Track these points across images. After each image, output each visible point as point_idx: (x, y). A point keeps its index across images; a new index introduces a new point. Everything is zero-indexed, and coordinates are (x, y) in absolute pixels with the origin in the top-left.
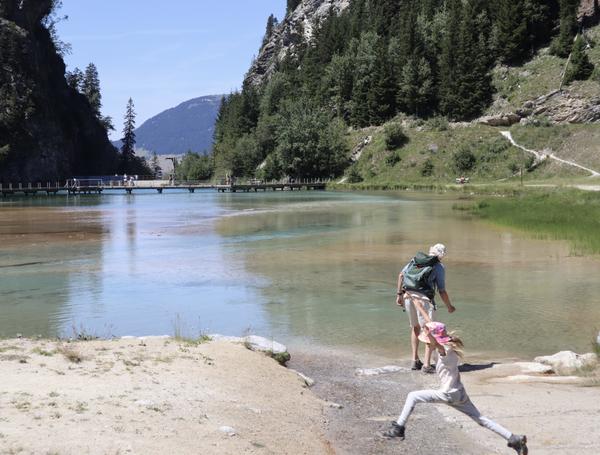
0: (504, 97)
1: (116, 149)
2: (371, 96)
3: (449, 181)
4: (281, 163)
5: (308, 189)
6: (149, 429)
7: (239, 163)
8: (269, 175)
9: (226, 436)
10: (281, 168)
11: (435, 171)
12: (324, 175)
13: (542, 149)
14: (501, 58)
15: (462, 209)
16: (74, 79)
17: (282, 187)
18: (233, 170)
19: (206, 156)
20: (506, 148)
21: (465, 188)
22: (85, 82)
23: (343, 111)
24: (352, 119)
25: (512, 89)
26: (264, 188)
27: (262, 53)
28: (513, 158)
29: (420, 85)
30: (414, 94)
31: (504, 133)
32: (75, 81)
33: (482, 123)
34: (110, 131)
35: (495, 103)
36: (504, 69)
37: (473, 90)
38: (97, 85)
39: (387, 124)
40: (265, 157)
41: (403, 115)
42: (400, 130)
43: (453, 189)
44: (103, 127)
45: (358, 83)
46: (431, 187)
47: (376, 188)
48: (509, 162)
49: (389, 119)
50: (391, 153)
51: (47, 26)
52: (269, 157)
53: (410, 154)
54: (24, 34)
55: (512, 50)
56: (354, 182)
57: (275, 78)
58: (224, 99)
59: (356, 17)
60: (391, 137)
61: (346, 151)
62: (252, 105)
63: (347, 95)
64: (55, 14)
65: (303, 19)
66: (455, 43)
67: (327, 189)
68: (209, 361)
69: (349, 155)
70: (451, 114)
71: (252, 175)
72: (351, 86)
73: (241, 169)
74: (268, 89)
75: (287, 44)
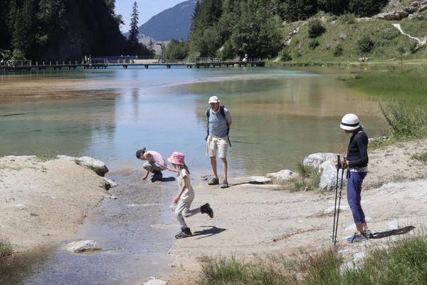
1: (124, 38)
3: (354, 60)
4: (234, 47)
5: (252, 66)
7: (205, 47)
8: (226, 56)
9: (17, 210)
10: (234, 50)
11: (344, 53)
12: (264, 56)
13: (423, 36)
15: (344, 80)
17: (233, 64)
18: (201, 52)
19: (183, 43)
20: (397, 36)
21: (362, 65)
23: (279, 10)
24: (285, 16)
26: (219, 64)
28: (402, 42)
31: (395, 25)
33: (380, 18)
34: (121, 25)
35: (390, 3)
39: (310, 19)
40: (223, 42)
41: (322, 12)
42: (319, 23)
43: (354, 66)
44: (116, 22)
46: (339, 65)
48: (398, 46)
49: (312, 16)
50: (313, 40)
52: (226, 43)
53: (326, 40)
56: (285, 61)
58: (198, 2)
60: (313, 28)
61: (280, 38)
62: (217, 6)
67: (266, 65)
69: (282, 41)
70: (357, 12)
71: (213, 56)
73: (207, 51)
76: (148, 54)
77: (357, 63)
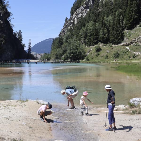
0: (127, 38)
1: (26, 52)
2: (92, 38)
3: (112, 60)
4: (68, 56)
5: (75, 62)
6: (3, 123)
7: (57, 56)
8: (65, 59)
9: (23, 125)
10: (68, 57)
11: (109, 58)
12: (79, 59)
13: (137, 52)
14: (126, 28)
15: (113, 68)
16: (15, 34)
17: (68, 62)
18: (56, 57)
19: (49, 54)
20: (128, 52)
21: (116, 62)
22: (18, 35)
23: (84, 42)
24: (87, 44)
25: (129, 36)
26: (63, 62)
27: (64, 27)
28: (129, 54)
29: (105, 35)
30: (103, 38)
31: (127, 48)
32: (16, 34)
33: (121, 45)
34: (25, 47)
35: (125, 40)
36: (127, 31)
37: (119, 36)
38: (21, 35)
39: (96, 45)
40: (64, 54)
41: (100, 43)
42: (99, 47)
44: (23, 46)
45: (89, 35)
46: (107, 62)
47: (93, 62)
48: (128, 55)
49: (96, 44)
50: (97, 53)
51: (9, 20)
52: (65, 54)
53: (102, 53)
54: (2, 22)
55: (129, 26)
56: (87, 61)
57: (67, 33)
58: (54, 39)
59: (88, 17)
60: (97, 49)
61: (85, 52)
62: (61, 41)
63: (85, 38)
64: (11, 17)
65: (75, 18)
66: (114, 24)
67: (80, 62)
68: (26, 106)
69: (86, 54)
70: (113, 43)
71: (60, 59)
72: (87, 36)
73: (58, 57)
74: (65, 36)
75: (70, 25)
77: (114, 62)
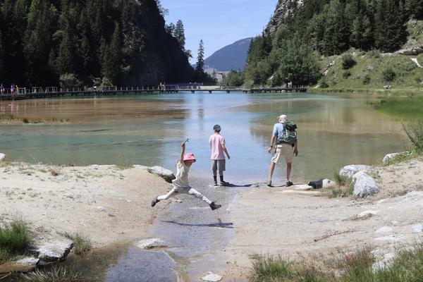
0: (414, 38)
1: (192, 68)
2: (334, 38)
3: (379, 88)
4: (281, 76)
5: (296, 91)
7: (258, 76)
8: (275, 83)
10: (281, 79)
11: (371, 82)
12: (306, 83)
14: (413, 15)
15: (372, 104)
16: (170, 29)
17: (281, 90)
18: (255, 80)
19: (240, 73)
20: (414, 68)
21: (386, 91)
22: (176, 30)
24: (323, 51)
25: (419, 34)
26: (270, 90)
27: (276, 14)
28: (418, 74)
29: (364, 31)
30: (360, 36)
31: (413, 59)
33: (401, 53)
34: (190, 58)
35: (408, 42)
36: (415, 21)
37: (395, 34)
38: (183, 32)
39: (344, 54)
40: (273, 73)
41: (353, 48)
42: (351, 57)
43: (380, 92)
44: (186, 56)
45: (327, 30)
46: (367, 91)
48: (415, 76)
49: (345, 51)
50: (346, 71)
52: (275, 73)
53: (356, 71)
54: (140, 4)
55: (419, 10)
56: (323, 87)
57: (283, 27)
58: (252, 40)
60: (346, 62)
61: (319, 69)
62: (268, 43)
63: (321, 37)
66: (384, 6)
67: (307, 91)
69: (321, 72)
70: (382, 48)
71: (265, 83)
72: (323, 32)
73: (259, 79)
74: (276, 34)
75: (289, 8)
76: (212, 82)
77: (382, 90)
